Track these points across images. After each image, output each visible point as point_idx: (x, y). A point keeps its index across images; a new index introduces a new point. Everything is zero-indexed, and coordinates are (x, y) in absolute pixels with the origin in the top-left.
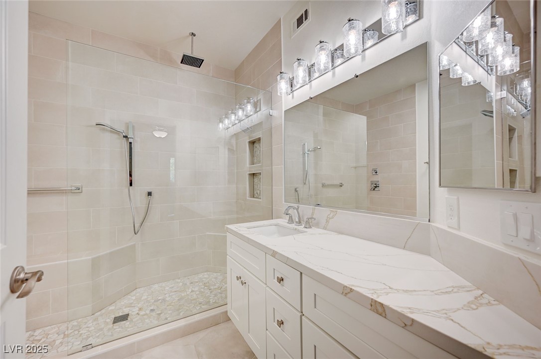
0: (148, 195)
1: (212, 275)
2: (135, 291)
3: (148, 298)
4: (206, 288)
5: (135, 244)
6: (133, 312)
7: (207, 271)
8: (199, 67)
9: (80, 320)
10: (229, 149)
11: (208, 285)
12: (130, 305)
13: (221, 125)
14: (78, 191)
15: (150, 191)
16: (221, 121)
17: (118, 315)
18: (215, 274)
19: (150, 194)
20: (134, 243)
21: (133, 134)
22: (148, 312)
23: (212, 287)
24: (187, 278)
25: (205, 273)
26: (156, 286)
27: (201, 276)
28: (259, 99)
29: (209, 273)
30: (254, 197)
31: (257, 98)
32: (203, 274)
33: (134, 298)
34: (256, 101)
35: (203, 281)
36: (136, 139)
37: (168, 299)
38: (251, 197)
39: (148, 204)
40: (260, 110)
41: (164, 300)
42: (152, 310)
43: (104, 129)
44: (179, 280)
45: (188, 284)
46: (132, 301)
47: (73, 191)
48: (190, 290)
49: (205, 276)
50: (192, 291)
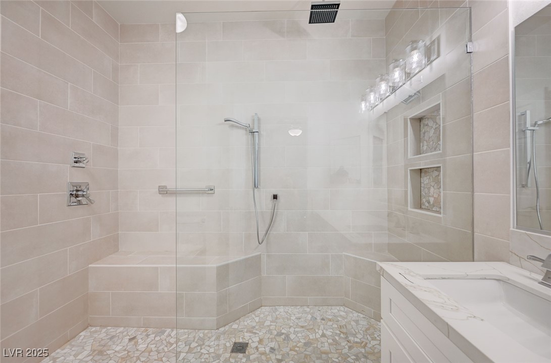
0: (274, 198)
1: (351, 315)
2: (260, 310)
3: (271, 325)
4: (342, 335)
5: (260, 255)
6: (253, 342)
7: (344, 305)
8: (334, 22)
9: (206, 331)
10: (375, 137)
11: (344, 330)
12: (251, 330)
13: (363, 105)
14: (210, 192)
15: (275, 193)
16: (364, 98)
17: (238, 341)
18: (356, 314)
19: (275, 197)
20: (260, 253)
21: (259, 127)
22: (268, 349)
23: (351, 338)
24: (317, 307)
25: (342, 308)
26: (281, 309)
27: (335, 310)
28: (435, 37)
29: (346, 309)
30: (421, 208)
31: (431, 38)
32: (338, 308)
33: (257, 319)
34: (428, 43)
35: (338, 321)
36: (262, 132)
37: (292, 336)
38: (416, 208)
39: (273, 209)
40: (439, 56)
41: (287, 336)
42: (272, 349)
43: (233, 126)
44: (308, 310)
45: (319, 318)
46: (254, 324)
47: (207, 192)
48: (320, 332)
49: (342, 313)
50: (323, 335)
